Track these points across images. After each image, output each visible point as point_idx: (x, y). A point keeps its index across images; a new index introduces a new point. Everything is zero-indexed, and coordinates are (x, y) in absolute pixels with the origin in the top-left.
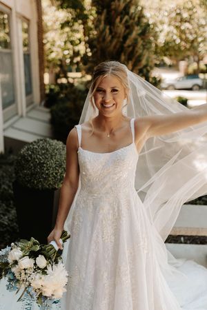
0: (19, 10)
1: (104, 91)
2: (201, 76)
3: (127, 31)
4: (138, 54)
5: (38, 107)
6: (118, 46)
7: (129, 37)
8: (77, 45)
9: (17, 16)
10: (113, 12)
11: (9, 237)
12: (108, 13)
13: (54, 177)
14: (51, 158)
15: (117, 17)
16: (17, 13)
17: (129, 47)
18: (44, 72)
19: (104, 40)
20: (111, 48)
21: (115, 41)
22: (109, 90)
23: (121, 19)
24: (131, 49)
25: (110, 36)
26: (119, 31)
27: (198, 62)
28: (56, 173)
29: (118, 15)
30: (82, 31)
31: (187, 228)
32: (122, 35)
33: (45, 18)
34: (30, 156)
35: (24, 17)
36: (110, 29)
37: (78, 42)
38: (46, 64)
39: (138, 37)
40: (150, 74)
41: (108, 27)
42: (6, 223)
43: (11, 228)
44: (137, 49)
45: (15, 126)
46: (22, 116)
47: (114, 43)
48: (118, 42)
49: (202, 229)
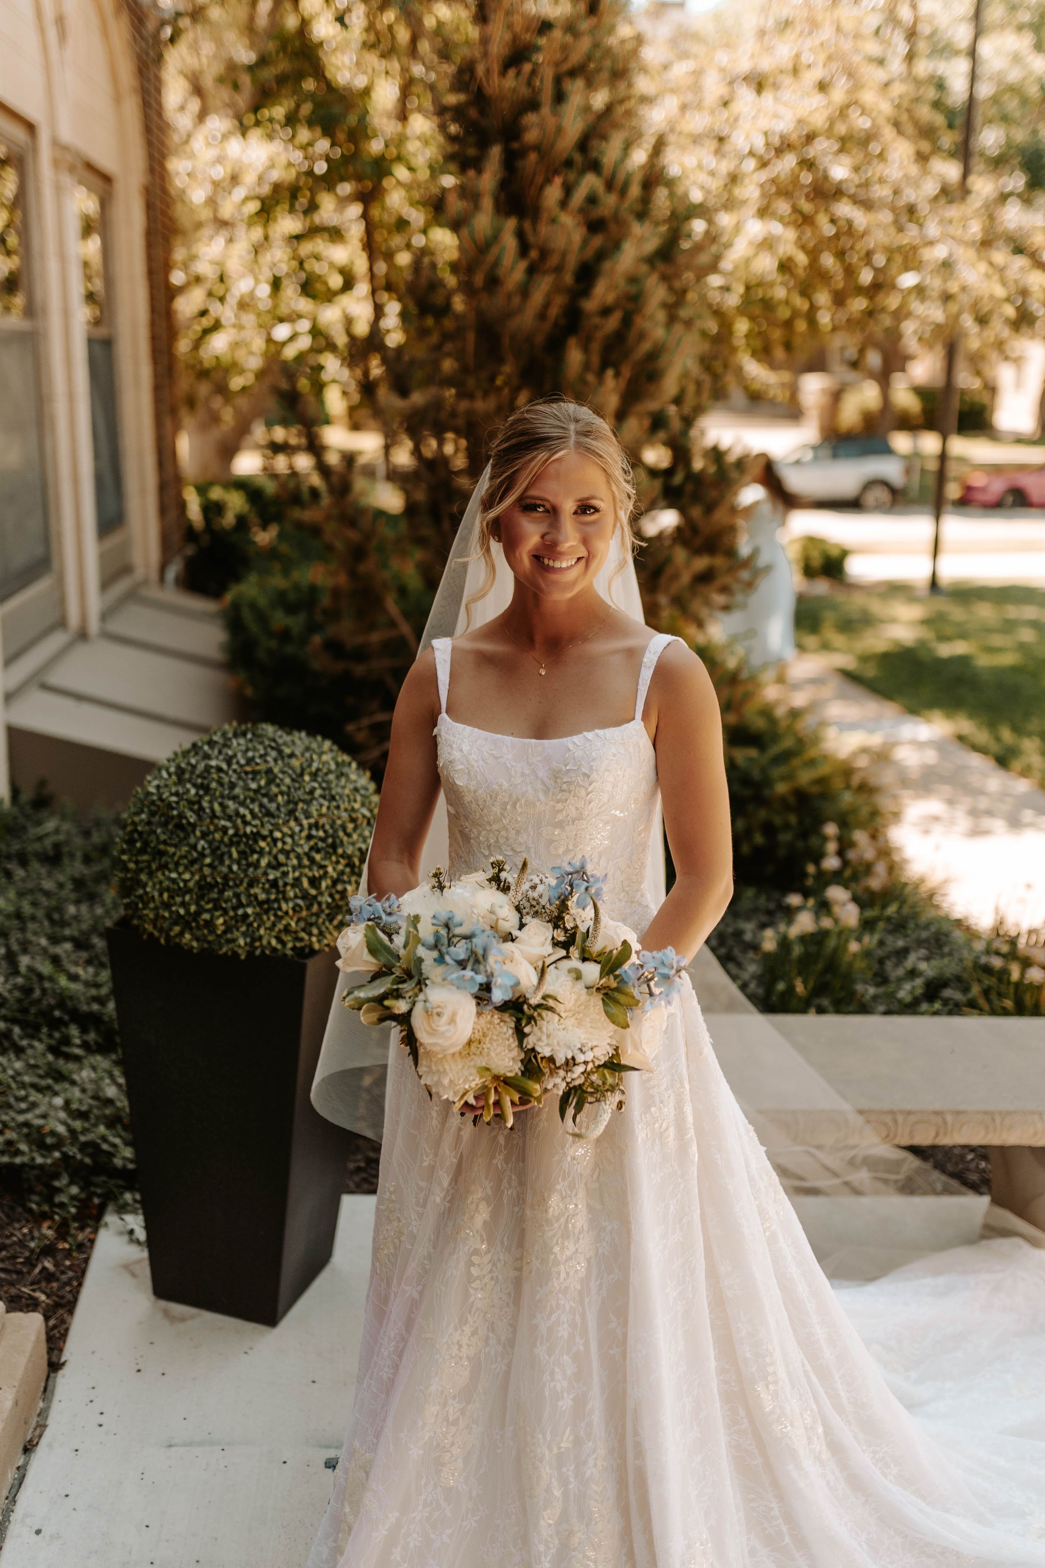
0: (66, 134)
1: (553, 512)
2: (901, 442)
3: (597, 241)
4: (646, 347)
5: (153, 592)
6: (554, 311)
7: (607, 265)
8: (330, 296)
9: (56, 163)
10: (533, 157)
11: (74, 1190)
12: (511, 160)
13: (305, 896)
14: (291, 813)
15: (548, 181)
16: (56, 143)
17: (606, 311)
18: (177, 428)
19: (493, 282)
20: (527, 319)
21: (543, 286)
22: (568, 506)
23: (568, 190)
24: (613, 323)
25: (522, 265)
26: (559, 242)
27: (884, 378)
28: (314, 882)
29: (556, 172)
30: (356, 231)
31: (892, 1112)
32: (572, 262)
33: (177, 166)
34: (195, 804)
35: (90, 167)
36: (520, 235)
37: (336, 281)
38: (184, 383)
39: (644, 268)
40: (694, 433)
41: (511, 224)
42: (61, 1129)
43: (84, 1147)
44: (639, 322)
45: (55, 678)
46: (83, 635)
47: (538, 297)
48: (557, 288)
49: (958, 1113)
